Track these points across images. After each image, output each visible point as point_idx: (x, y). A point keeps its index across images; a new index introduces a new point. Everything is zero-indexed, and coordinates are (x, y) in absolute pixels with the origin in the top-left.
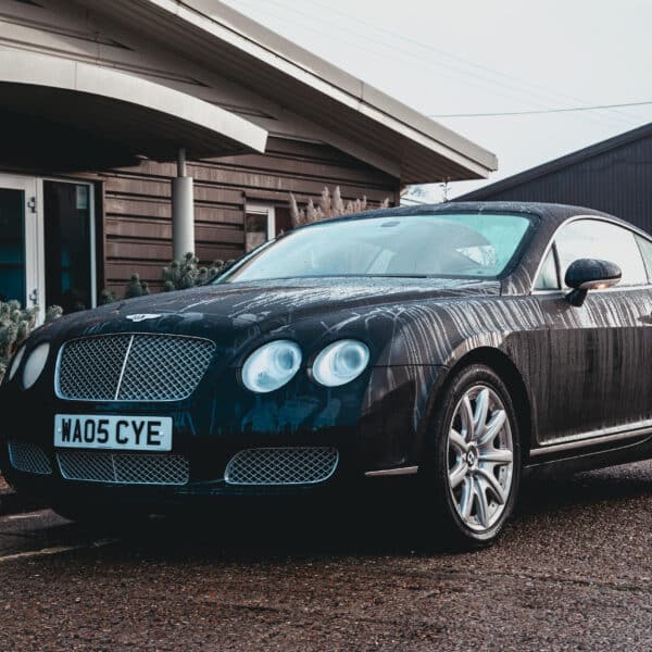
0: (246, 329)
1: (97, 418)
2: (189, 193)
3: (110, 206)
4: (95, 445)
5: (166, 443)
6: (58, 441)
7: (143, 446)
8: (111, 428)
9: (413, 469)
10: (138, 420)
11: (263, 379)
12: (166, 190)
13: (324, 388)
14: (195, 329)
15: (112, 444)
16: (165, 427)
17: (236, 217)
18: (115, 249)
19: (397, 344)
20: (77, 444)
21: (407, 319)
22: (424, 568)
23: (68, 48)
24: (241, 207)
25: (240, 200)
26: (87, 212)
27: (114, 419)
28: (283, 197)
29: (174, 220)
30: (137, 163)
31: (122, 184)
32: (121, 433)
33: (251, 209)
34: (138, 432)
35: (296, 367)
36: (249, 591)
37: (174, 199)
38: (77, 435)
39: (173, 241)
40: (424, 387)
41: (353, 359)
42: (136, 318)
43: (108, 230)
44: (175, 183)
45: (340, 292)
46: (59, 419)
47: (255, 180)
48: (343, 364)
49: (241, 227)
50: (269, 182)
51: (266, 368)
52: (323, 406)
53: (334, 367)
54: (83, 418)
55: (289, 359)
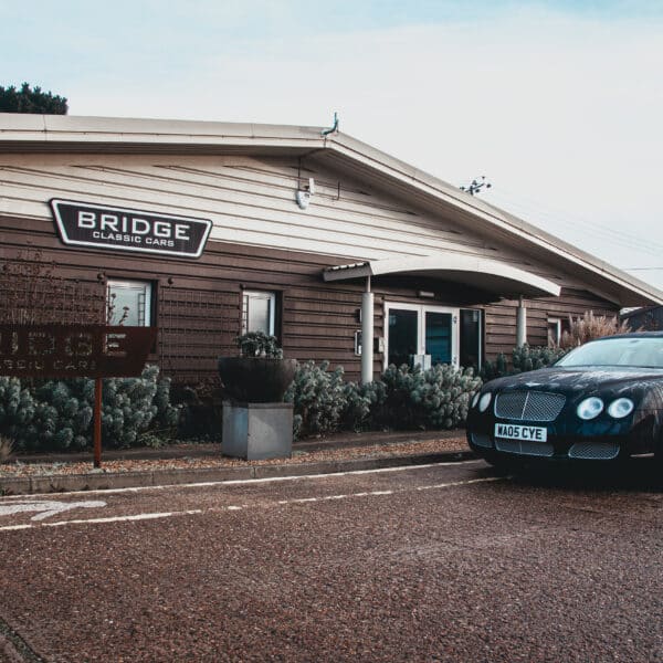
0: (578, 392)
1: (514, 426)
2: (524, 313)
3: (488, 320)
4: (513, 437)
5: (544, 439)
6: (497, 435)
7: (534, 439)
8: (520, 431)
9: (651, 454)
10: (532, 428)
11: (586, 413)
12: (513, 312)
13: (613, 418)
14: (557, 391)
15: (520, 437)
16: (544, 432)
17: (543, 324)
18: (491, 339)
19: (646, 400)
20: (505, 436)
21: (649, 389)
22: (656, 498)
23: (469, 250)
24: (546, 320)
25: (545, 317)
26: (477, 323)
27: (521, 427)
28: (565, 314)
29: (517, 326)
30: (499, 300)
31: (494, 310)
32: (524, 433)
33: (551, 320)
34: (532, 433)
35: (601, 409)
36: (583, 503)
37: (517, 317)
38: (505, 433)
39: (517, 336)
40: (657, 420)
41: (626, 406)
42: (530, 384)
43: (487, 331)
44: (518, 309)
45: (619, 375)
46: (497, 425)
47: (552, 307)
48: (622, 408)
49: (546, 329)
50: (559, 308)
51: (588, 409)
52: (613, 426)
53: (618, 410)
54: (508, 426)
55: (598, 406)
